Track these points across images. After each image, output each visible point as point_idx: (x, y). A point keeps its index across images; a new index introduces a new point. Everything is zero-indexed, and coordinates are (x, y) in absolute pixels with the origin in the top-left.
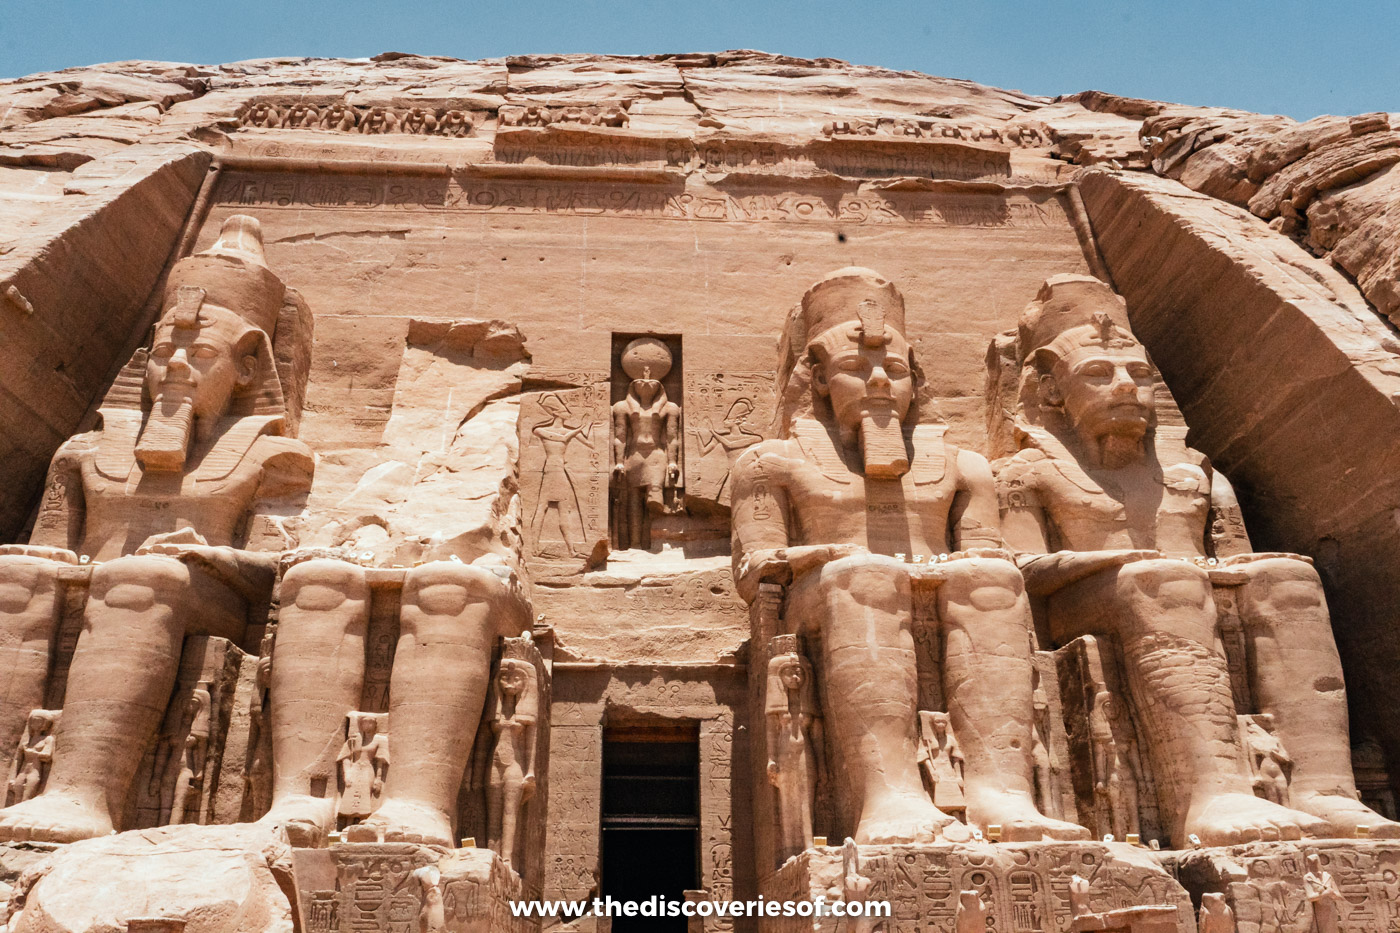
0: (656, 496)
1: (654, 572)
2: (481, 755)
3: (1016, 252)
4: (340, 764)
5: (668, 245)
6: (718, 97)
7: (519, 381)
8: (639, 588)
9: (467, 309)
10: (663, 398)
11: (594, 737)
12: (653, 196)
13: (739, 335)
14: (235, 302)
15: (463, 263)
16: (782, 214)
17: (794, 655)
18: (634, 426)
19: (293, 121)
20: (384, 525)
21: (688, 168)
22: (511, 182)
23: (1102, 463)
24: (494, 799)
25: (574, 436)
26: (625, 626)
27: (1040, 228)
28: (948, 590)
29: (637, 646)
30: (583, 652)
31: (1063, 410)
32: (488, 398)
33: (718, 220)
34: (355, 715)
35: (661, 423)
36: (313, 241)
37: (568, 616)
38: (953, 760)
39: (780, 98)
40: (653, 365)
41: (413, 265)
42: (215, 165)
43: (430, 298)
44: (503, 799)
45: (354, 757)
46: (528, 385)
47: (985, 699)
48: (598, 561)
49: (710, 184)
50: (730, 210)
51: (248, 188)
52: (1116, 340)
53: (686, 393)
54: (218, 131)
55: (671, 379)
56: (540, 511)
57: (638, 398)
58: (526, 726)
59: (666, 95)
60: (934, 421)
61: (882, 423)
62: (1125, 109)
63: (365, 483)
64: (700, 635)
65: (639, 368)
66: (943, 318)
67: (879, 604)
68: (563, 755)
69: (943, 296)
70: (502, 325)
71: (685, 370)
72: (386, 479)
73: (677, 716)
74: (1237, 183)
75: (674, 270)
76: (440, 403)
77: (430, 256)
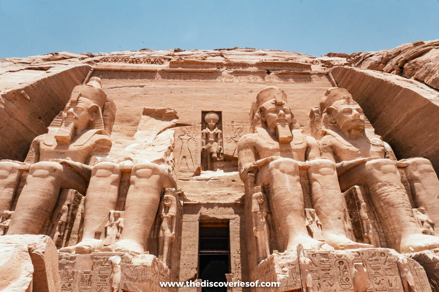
0: (215, 155)
1: (215, 176)
2: (157, 226)
3: (315, 89)
4: (106, 228)
5: (218, 89)
6: (230, 56)
7: (175, 124)
8: (210, 180)
9: (161, 105)
10: (217, 128)
11: (196, 225)
12: (213, 76)
13: (238, 111)
14: (90, 97)
15: (160, 94)
16: (249, 80)
17: (260, 193)
18: (208, 136)
19: (115, 61)
20: (131, 160)
21: (222, 70)
22: (173, 73)
23: (350, 139)
24: (161, 241)
25: (191, 138)
26: (206, 191)
27: (321, 83)
28: (311, 170)
29: (210, 197)
30: (193, 199)
31: (336, 125)
32: (166, 128)
33: (231, 82)
34: (112, 211)
35: (216, 135)
36: (118, 88)
37: (189, 189)
38: (318, 225)
39: (247, 56)
40: (214, 120)
41: (146, 94)
42: (92, 69)
43: (150, 103)
44: (164, 241)
45: (111, 226)
46: (177, 125)
47: (327, 204)
48: (197, 173)
49: (229, 73)
50: (234, 79)
51: (101, 75)
52: (352, 103)
53: (223, 126)
54: (94, 62)
55: (219, 123)
56: (180, 159)
57: (209, 128)
58: (172, 217)
59: (216, 56)
60: (298, 129)
61: (284, 126)
62: (341, 55)
63: (127, 149)
64: (229, 194)
65: (210, 120)
66: (296, 106)
67: (289, 173)
68: (186, 230)
69: (295, 101)
70: (170, 109)
71: (223, 120)
72: (133, 148)
73: (222, 218)
74: (378, 65)
75: (219, 95)
76: (151, 129)
77: (150, 92)
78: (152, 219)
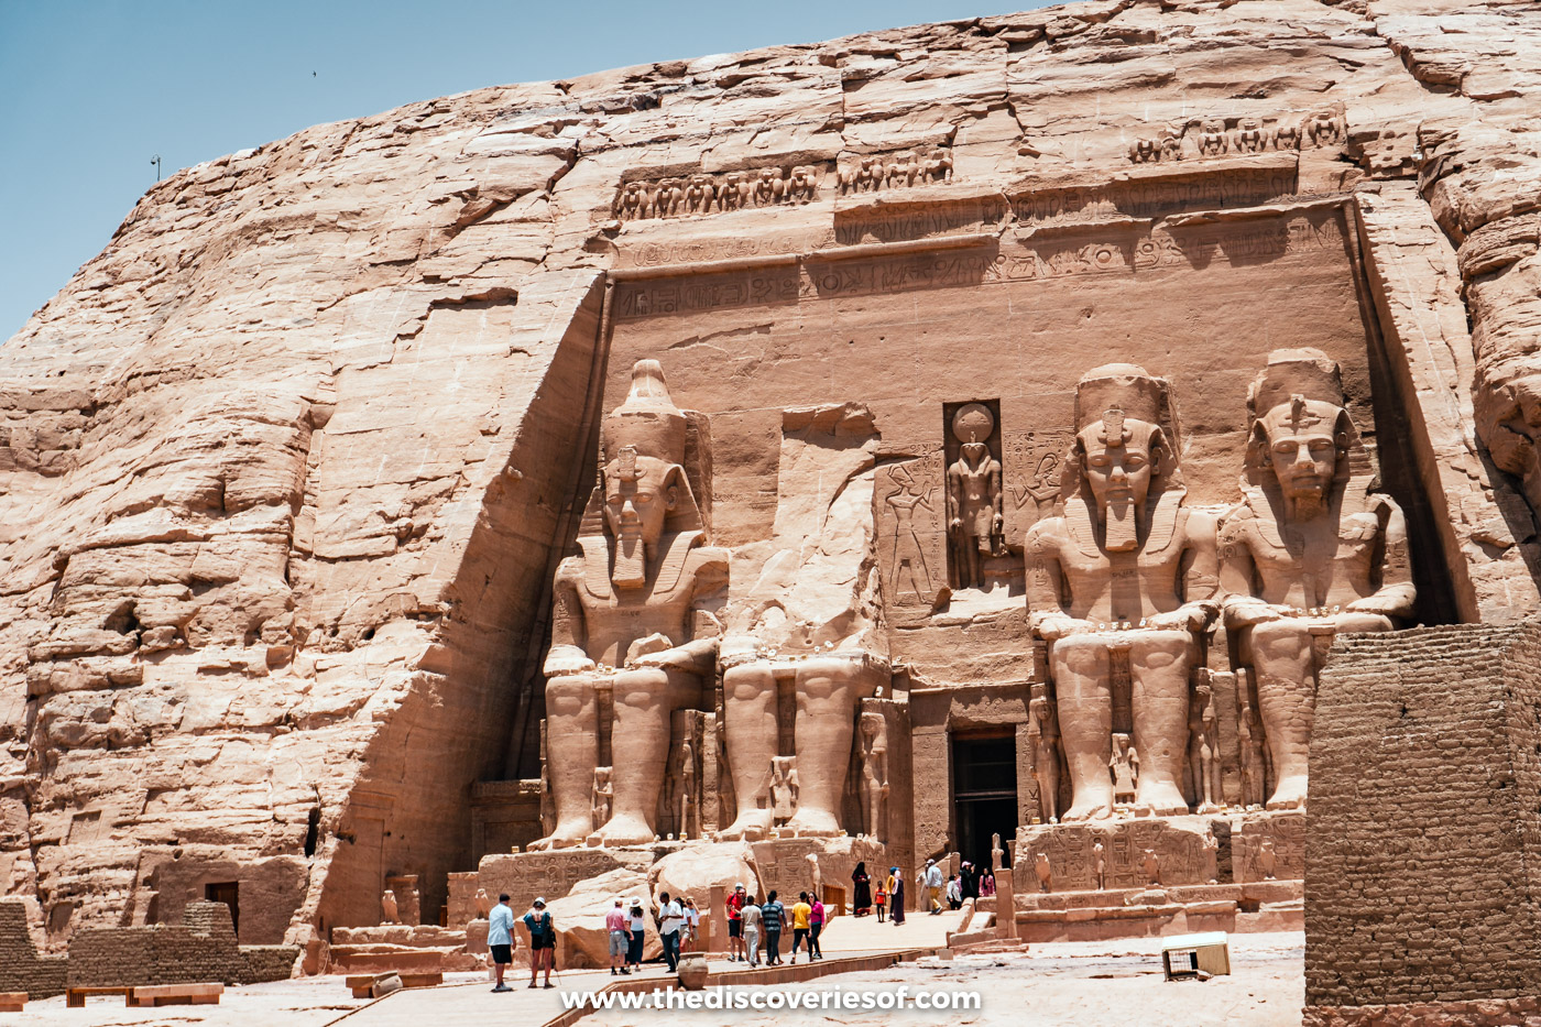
0: (985, 546)
1: (983, 611)
2: (854, 773)
3: (1289, 280)
4: (771, 789)
5: (986, 312)
6: (1040, 106)
7: (872, 457)
8: (973, 626)
9: (826, 395)
10: (988, 458)
11: (942, 739)
12: (972, 261)
13: (1047, 393)
14: (656, 450)
15: (819, 351)
16: (1084, 265)
17: (1043, 698)
18: (966, 486)
20: (782, 608)
21: (1001, 226)
22: (850, 263)
23: (1295, 518)
24: (865, 799)
25: (918, 501)
26: (962, 655)
27: (1314, 250)
28: (1133, 655)
29: (971, 671)
30: (934, 680)
31: (1275, 470)
32: (850, 476)
33: (1028, 279)
34: (777, 759)
35: (986, 480)
36: (699, 344)
37: (921, 651)
38: (1131, 763)
39: (1099, 98)
40: (976, 428)
41: (780, 357)
42: (610, 281)
43: (796, 387)
44: (870, 799)
45: (779, 785)
46: (879, 459)
47: (1150, 725)
48: (942, 604)
49: (1020, 241)
50: (1038, 266)
51: (639, 297)
52: (1304, 421)
53: (1004, 453)
54: (604, 238)
55: (992, 442)
56: (896, 569)
57: (967, 460)
58: (880, 754)
59: (991, 109)
60: (1176, 488)
63: (766, 573)
64: (1016, 659)
65: (967, 429)
66: (1219, 356)
67: (1082, 672)
68: (921, 755)
69: (1222, 334)
70: (855, 407)
71: (1003, 432)
72: (780, 566)
73: (999, 722)
75: (992, 336)
76: (813, 488)
77: (792, 347)
78: (842, 767)
